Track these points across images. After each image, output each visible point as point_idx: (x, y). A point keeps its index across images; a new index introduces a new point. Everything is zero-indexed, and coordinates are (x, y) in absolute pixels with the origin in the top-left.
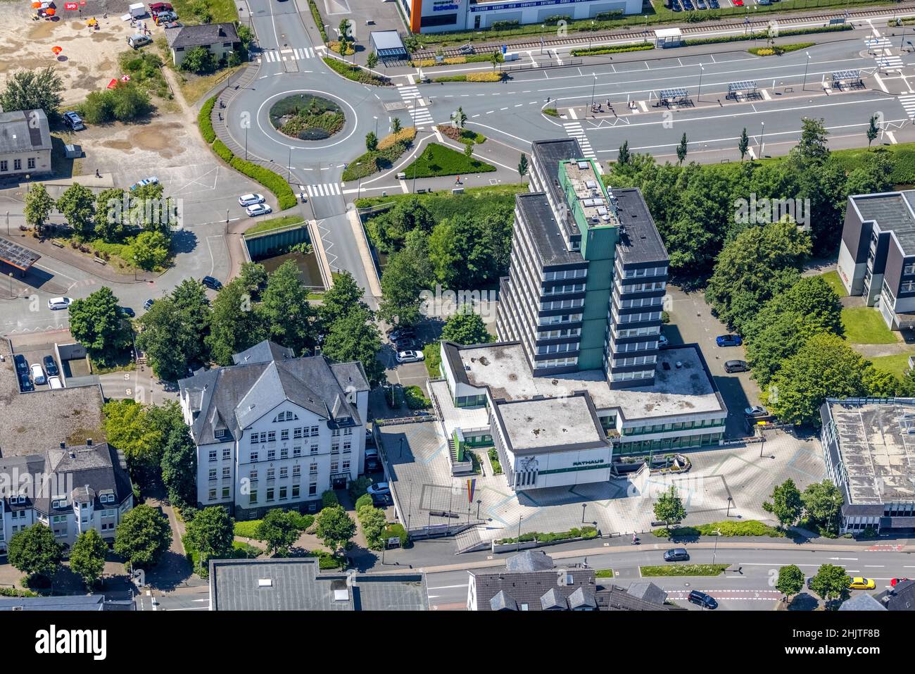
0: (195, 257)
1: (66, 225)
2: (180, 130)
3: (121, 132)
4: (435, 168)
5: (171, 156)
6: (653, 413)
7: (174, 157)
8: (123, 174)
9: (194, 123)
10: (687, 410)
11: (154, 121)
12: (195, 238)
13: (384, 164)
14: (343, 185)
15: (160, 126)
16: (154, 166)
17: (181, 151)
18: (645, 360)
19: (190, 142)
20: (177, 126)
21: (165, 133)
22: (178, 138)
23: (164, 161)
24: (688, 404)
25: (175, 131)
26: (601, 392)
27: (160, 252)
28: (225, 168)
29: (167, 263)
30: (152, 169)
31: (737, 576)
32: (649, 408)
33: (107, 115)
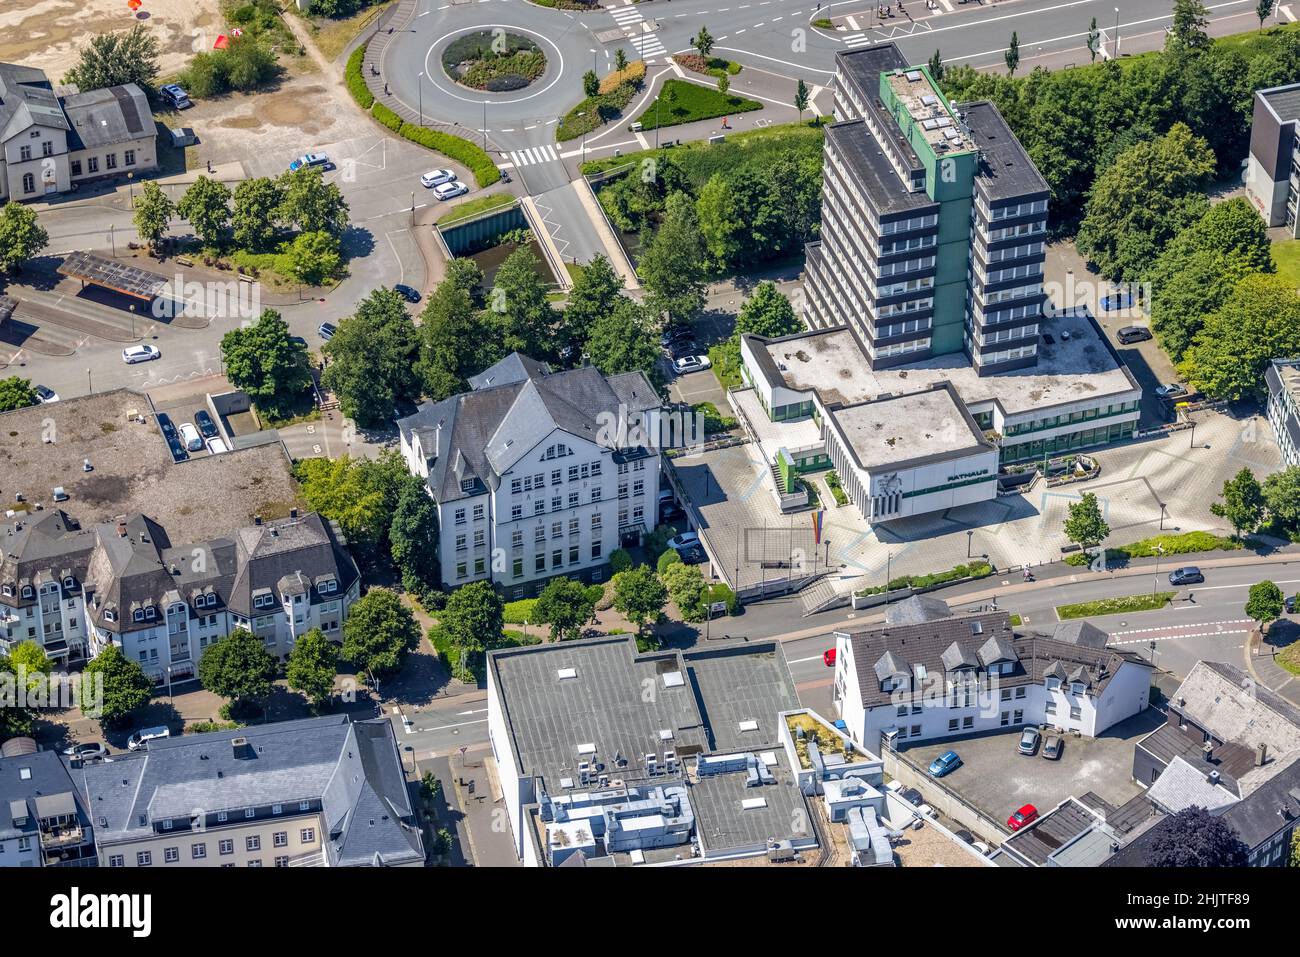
0: (377, 262)
1: (190, 236)
2: (323, 95)
3: (243, 106)
4: (681, 112)
5: (317, 130)
6: (1043, 402)
7: (321, 133)
8: (256, 161)
9: (341, 84)
10: (1087, 394)
11: (285, 86)
12: (370, 236)
13: (610, 113)
14: (559, 147)
15: (295, 93)
16: (297, 147)
17: (329, 123)
18: (1023, 332)
19: (339, 111)
20: (318, 90)
21: (302, 101)
22: (322, 105)
23: (309, 138)
24: (1088, 386)
25: (315, 97)
26: (966, 380)
27: (328, 258)
28: (394, 140)
29: (339, 274)
30: (294, 150)
31: (1188, 606)
32: (1035, 396)
33: (220, 83)
